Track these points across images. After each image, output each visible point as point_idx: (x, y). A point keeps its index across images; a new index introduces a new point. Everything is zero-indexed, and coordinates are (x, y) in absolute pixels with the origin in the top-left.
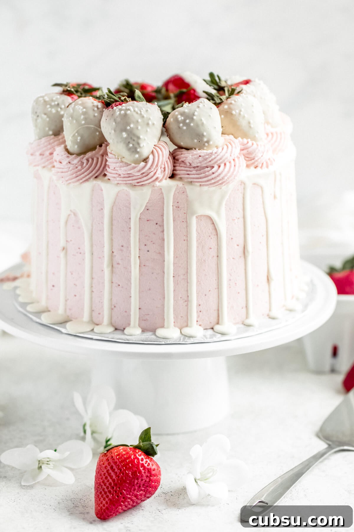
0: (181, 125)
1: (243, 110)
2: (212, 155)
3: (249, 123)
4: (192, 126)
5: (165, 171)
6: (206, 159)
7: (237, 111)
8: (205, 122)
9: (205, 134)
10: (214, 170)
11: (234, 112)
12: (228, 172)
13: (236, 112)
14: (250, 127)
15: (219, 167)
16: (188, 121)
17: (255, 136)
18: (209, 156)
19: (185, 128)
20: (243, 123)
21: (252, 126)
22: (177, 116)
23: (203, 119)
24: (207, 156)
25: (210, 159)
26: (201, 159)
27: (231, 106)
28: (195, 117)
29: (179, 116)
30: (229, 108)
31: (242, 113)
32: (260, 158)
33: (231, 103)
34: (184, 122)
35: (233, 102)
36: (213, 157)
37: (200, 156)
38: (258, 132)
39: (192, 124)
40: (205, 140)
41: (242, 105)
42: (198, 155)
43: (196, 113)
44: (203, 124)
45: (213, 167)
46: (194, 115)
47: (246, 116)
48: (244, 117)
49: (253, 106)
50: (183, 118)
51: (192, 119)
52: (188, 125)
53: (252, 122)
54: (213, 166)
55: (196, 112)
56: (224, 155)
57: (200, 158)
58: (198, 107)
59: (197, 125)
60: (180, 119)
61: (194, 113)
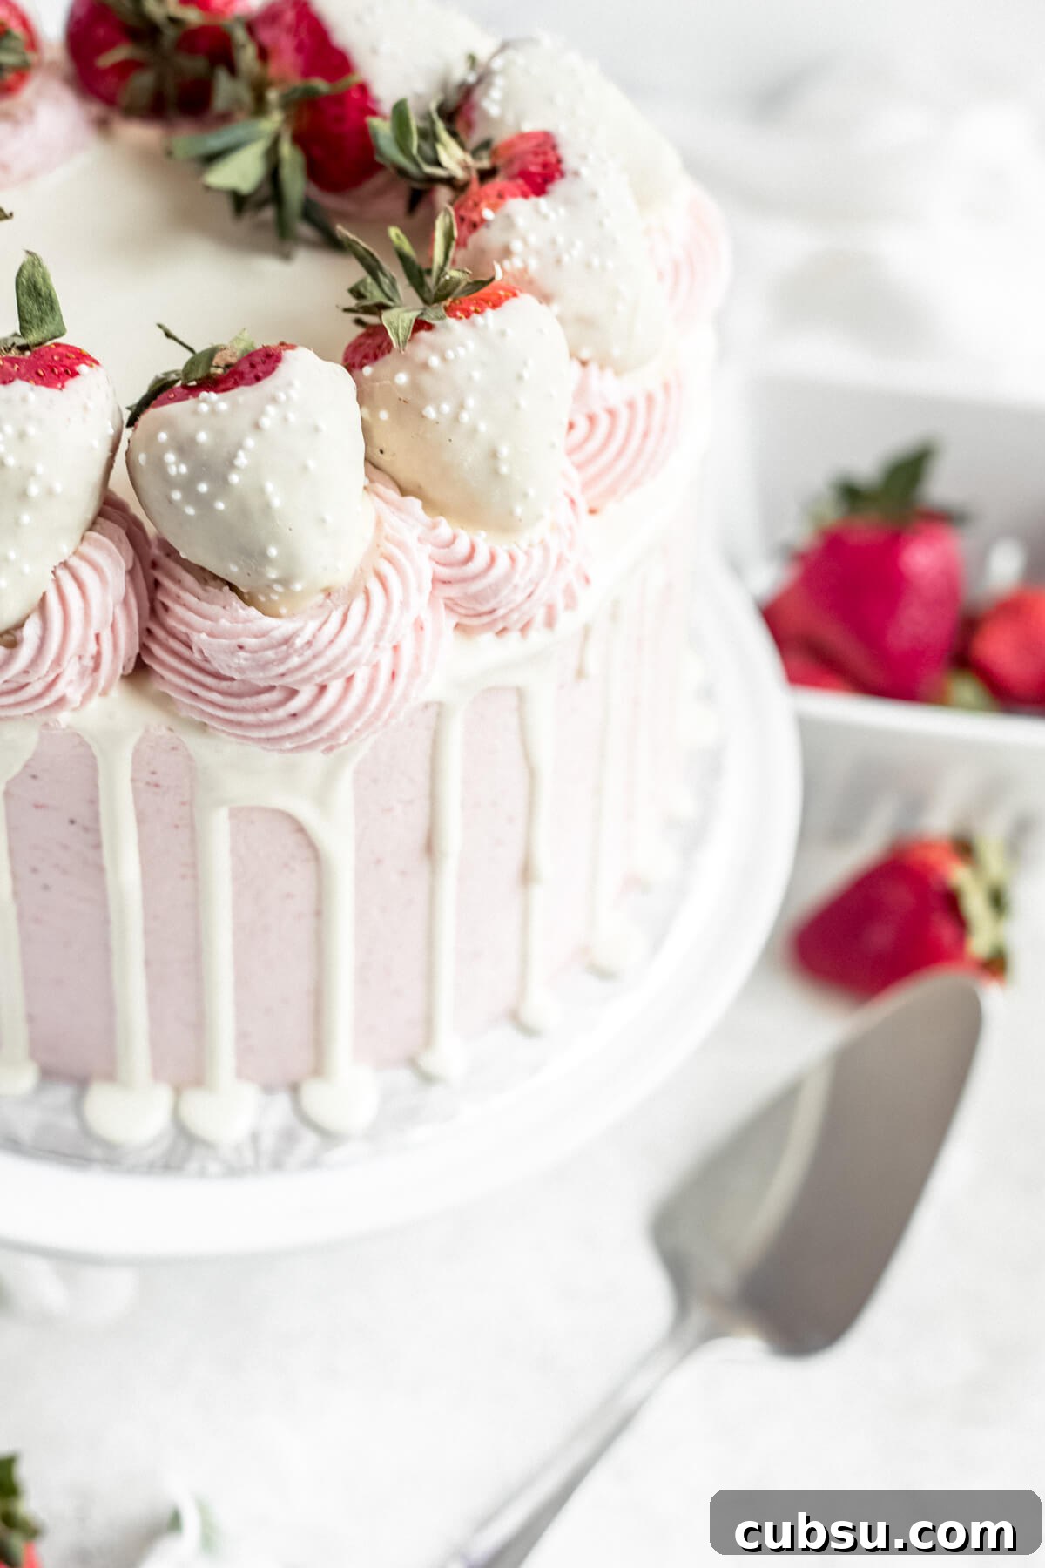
0: (177, 495)
1: (471, 402)
2: (291, 651)
3: (494, 455)
4: (221, 512)
5: (97, 667)
6: (264, 666)
7: (446, 408)
8: (276, 502)
9: (273, 552)
10: (295, 705)
11: (430, 412)
12: (360, 709)
13: (438, 410)
14: (496, 472)
15: (323, 688)
16: (203, 488)
17: (511, 513)
18: (276, 654)
19: (190, 511)
20: (469, 457)
21: (504, 469)
22: (164, 449)
23: (270, 487)
24: (270, 654)
25: (282, 669)
26: (246, 659)
27: (426, 380)
28: (234, 478)
29: (170, 457)
30: (415, 386)
31: (465, 417)
32: (518, 607)
33: (425, 366)
34: (188, 485)
35: (434, 361)
36: (295, 661)
37: (241, 647)
38: (525, 495)
39: (220, 506)
40: (273, 574)
41: (470, 378)
42: (235, 642)
43: (242, 460)
44: (267, 508)
45: (293, 693)
46: (230, 464)
47: (483, 427)
48: (474, 431)
49: (520, 377)
50: (184, 469)
51: (221, 483)
52: (204, 503)
53: (504, 451)
54: (296, 688)
55: (241, 454)
56: (345, 653)
57: (242, 654)
58: (257, 426)
59: (243, 511)
60: (173, 470)
61: (235, 456)
